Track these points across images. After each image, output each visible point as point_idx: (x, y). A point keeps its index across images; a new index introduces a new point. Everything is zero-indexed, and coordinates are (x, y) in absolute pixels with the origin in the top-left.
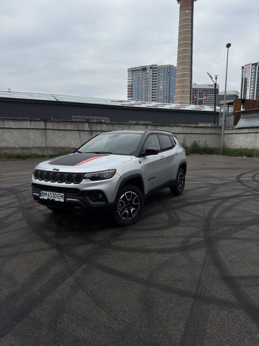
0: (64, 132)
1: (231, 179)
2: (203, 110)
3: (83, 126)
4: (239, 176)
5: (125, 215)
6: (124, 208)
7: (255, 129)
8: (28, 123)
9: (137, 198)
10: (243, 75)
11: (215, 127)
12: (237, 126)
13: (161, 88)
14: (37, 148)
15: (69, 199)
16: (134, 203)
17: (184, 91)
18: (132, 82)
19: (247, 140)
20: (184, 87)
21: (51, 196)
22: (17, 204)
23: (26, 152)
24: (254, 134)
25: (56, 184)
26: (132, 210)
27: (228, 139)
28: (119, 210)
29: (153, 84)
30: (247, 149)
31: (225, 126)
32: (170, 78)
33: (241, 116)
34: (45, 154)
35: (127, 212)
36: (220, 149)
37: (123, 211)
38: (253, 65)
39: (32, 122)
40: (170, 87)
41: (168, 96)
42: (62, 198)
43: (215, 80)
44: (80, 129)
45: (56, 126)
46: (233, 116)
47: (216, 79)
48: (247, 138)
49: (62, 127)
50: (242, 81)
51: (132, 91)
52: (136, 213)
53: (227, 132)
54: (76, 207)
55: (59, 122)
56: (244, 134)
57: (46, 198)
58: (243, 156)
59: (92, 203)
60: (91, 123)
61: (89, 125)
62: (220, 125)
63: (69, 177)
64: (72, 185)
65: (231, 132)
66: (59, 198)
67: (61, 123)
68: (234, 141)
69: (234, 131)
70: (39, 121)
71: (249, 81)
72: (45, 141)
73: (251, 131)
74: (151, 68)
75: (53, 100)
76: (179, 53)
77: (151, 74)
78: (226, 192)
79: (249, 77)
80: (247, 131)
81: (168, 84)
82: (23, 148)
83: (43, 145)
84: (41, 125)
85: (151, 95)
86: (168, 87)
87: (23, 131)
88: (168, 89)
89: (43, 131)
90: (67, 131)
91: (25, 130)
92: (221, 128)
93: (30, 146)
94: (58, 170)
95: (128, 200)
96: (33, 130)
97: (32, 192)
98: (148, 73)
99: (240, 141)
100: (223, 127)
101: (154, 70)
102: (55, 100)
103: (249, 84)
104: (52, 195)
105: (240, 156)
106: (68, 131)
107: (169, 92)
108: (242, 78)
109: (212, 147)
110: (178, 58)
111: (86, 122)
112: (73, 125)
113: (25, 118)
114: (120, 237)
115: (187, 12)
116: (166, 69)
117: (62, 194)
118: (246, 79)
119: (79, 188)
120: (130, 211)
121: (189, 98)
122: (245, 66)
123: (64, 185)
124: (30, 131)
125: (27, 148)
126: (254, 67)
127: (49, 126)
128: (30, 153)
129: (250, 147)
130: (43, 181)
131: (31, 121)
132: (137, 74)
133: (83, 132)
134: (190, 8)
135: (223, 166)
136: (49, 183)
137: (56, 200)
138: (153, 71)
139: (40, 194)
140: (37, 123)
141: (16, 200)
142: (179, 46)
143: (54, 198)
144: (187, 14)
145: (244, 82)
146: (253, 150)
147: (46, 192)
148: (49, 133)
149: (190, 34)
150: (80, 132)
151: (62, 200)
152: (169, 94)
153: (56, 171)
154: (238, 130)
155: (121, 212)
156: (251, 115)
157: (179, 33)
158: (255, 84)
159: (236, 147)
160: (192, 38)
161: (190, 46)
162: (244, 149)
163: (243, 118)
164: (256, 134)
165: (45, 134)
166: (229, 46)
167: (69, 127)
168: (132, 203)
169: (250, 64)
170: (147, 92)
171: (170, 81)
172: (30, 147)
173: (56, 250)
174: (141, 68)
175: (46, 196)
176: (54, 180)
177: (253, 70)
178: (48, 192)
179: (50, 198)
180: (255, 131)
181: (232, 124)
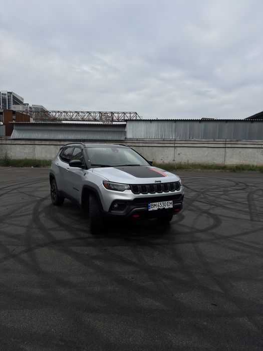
12: (12, 137)
15: (176, 204)
19: (25, 151)
24: (32, 146)
25: (164, 194)
33: (14, 127)
42: (171, 205)
46: (4, 126)
48: (24, 149)
56: (20, 146)
58: (30, 166)
64: (176, 192)
65: (4, 142)
68: (9, 151)
69: (9, 142)
73: (29, 142)
80: (23, 142)
94: (160, 181)
99: (17, 152)
104: (162, 204)
105: (26, 167)
117: (171, 202)
123: (170, 193)
129: (30, 157)
130: (149, 193)
136: (157, 194)
139: (148, 207)
143: (164, 207)
154: (13, 141)
163: (16, 129)
164: (34, 146)
175: (155, 207)
178: (157, 203)
179: (159, 207)
180: (32, 142)
181: (4, 134)
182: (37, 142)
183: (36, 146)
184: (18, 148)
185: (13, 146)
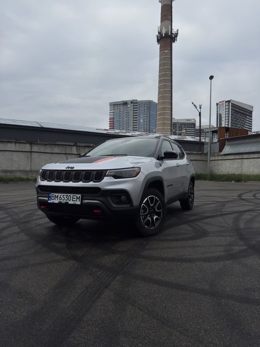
0: (50, 155)
1: (233, 197)
2: (185, 139)
3: (71, 149)
4: (240, 196)
5: (148, 223)
6: (147, 215)
7: (241, 155)
8: (13, 145)
9: (159, 205)
10: (217, 111)
11: (201, 154)
12: (223, 153)
13: (142, 121)
14: (21, 171)
15: (87, 201)
16: (157, 210)
17: (165, 123)
18: (113, 115)
19: (234, 166)
20: (164, 119)
21: (63, 199)
22: (9, 219)
23: (9, 175)
24: (240, 160)
25: (71, 184)
26: (155, 218)
27: (214, 166)
28: (142, 215)
29: (133, 118)
30: (234, 174)
31: (210, 153)
32: (150, 113)
33: (226, 143)
34: (30, 178)
35: (150, 219)
36: (207, 175)
37: (145, 218)
38: (226, 102)
39: (17, 145)
40: (149, 120)
41: (148, 129)
42: (78, 200)
43: (199, 110)
44: (68, 152)
45: (42, 149)
46: (218, 143)
47: (200, 108)
48: (233, 164)
49: (48, 150)
50: (217, 116)
51: (113, 124)
52: (159, 222)
53: (213, 158)
54: (95, 211)
55: (46, 145)
56: (229, 161)
57: (56, 201)
58: (231, 181)
59: (114, 206)
60: (79, 146)
61: (77, 149)
62: (205, 152)
63: (88, 175)
64: (91, 184)
65: (216, 158)
66: (75, 200)
67: (48, 146)
68: (220, 167)
69: (220, 158)
70: (25, 143)
71: (223, 116)
72: (30, 164)
73: (237, 157)
74: (132, 102)
75: (38, 126)
76: (160, 88)
77: (132, 109)
78: (237, 208)
79: (223, 113)
80: (232, 157)
81: (148, 118)
82: (6, 172)
83: (28, 169)
84: (27, 147)
85: (132, 128)
86: (148, 120)
87: (7, 153)
88: (148, 123)
89: (29, 154)
90: (54, 154)
91: (9, 152)
92: (206, 154)
93: (14, 169)
94: (73, 168)
95: (151, 205)
96: (17, 153)
97: (38, 197)
98: (129, 107)
99: (227, 167)
100: (209, 154)
101: (135, 104)
102: (40, 126)
103: (223, 119)
104: (65, 197)
105: (228, 181)
106: (56, 155)
107: (149, 125)
108: (217, 114)
109: (199, 173)
110: (159, 93)
111: (74, 146)
112: (60, 148)
113: (9, 140)
114: (148, 247)
115: (166, 51)
116: (146, 104)
117: (78, 196)
118: (220, 115)
119: (100, 187)
120: (152, 219)
121: (170, 130)
122: (220, 102)
123: (80, 184)
124: (14, 153)
125: (11, 172)
126: (227, 103)
127: (35, 148)
128: (14, 177)
129: (237, 172)
130: (53, 181)
131: (16, 143)
132: (119, 108)
133: (71, 155)
134: (169, 48)
135: (218, 188)
136: (61, 184)
137: (71, 202)
138: (134, 106)
139: (49, 197)
140: (22, 145)
141: (6, 215)
142: (160, 82)
143: (68, 201)
144: (166, 54)
145: (219, 117)
146: (240, 175)
147: (57, 194)
148: (35, 155)
149: (170, 71)
150: (68, 155)
151: (78, 203)
152: (149, 128)
153: (70, 169)
154: (224, 156)
155: (144, 219)
156: (236, 142)
157: (160, 70)
158: (229, 119)
159: (222, 173)
160: (171, 75)
161: (170, 82)
162: (232, 174)
163: (228, 145)
164: (242, 160)
165: (30, 157)
166: (211, 78)
167: (56, 150)
168: (155, 209)
169: (224, 101)
170: (128, 125)
171: (150, 115)
172: (13, 171)
173: (74, 262)
174: (122, 103)
175: (56, 199)
176: (67, 179)
177: (227, 107)
178: (59, 195)
179: (62, 201)
180: (240, 157)
181: (218, 151)
182: (245, 156)
183: (245, 160)
184: (228, 163)
185: (223, 161)
